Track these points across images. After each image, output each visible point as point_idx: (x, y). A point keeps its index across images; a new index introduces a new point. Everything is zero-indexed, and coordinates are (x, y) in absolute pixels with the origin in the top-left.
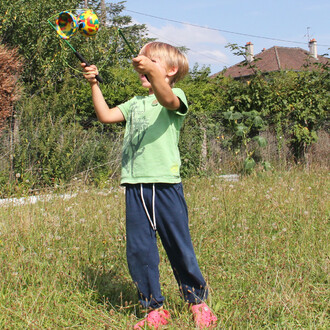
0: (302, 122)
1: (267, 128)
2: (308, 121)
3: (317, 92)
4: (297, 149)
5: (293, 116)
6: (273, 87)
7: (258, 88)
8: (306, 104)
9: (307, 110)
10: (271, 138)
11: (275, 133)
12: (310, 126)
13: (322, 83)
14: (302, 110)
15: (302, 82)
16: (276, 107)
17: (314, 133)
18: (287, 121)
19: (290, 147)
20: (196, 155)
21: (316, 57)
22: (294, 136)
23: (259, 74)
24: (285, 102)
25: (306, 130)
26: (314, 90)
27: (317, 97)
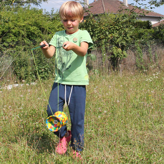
0: (117, 45)
1: (96, 48)
2: (121, 44)
3: (127, 27)
4: (114, 62)
5: (112, 42)
6: (100, 24)
7: (90, 25)
8: (120, 34)
9: (121, 38)
10: (99, 55)
11: (101, 52)
12: (123, 48)
13: (130, 21)
14: (117, 38)
15: (117, 21)
16: (102, 36)
17: (125, 52)
18: (108, 44)
19: (110, 61)
20: (52, 65)
21: (127, 5)
22: (112, 54)
23: (91, 16)
24: (107, 33)
25: (120, 50)
26: (125, 26)
27: (127, 30)
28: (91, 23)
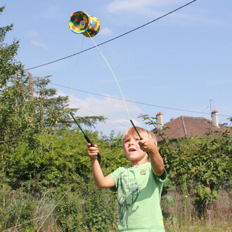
0: (204, 183)
1: (174, 188)
2: (210, 181)
3: (218, 157)
4: (200, 206)
5: (197, 178)
6: (180, 153)
7: (166, 154)
8: (208, 167)
9: (209, 172)
10: (178, 197)
11: (181, 192)
12: (212, 186)
13: (222, 149)
14: (204, 172)
15: (204, 148)
16: (182, 170)
17: (215, 193)
18: (192, 181)
19: (194, 205)
20: (112, 212)
21: (217, 125)
22: (197, 195)
23: (167, 141)
24: (190, 165)
25: (208, 189)
26: (215, 155)
27: (218, 161)
28: (168, 151)
